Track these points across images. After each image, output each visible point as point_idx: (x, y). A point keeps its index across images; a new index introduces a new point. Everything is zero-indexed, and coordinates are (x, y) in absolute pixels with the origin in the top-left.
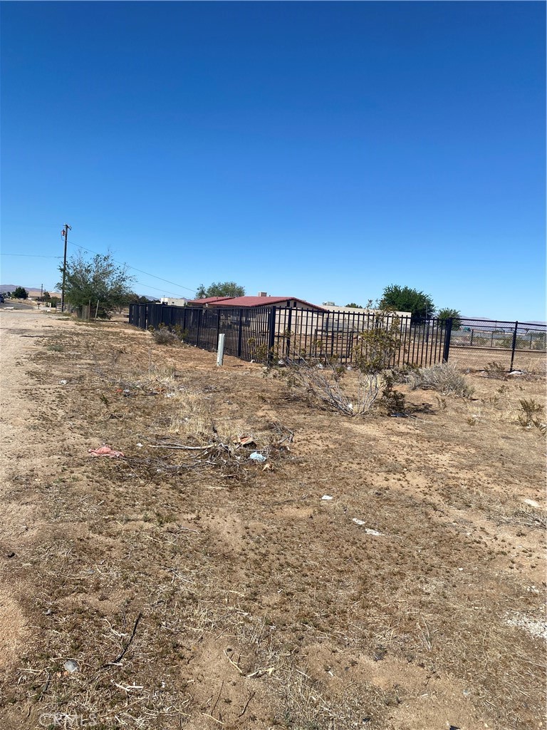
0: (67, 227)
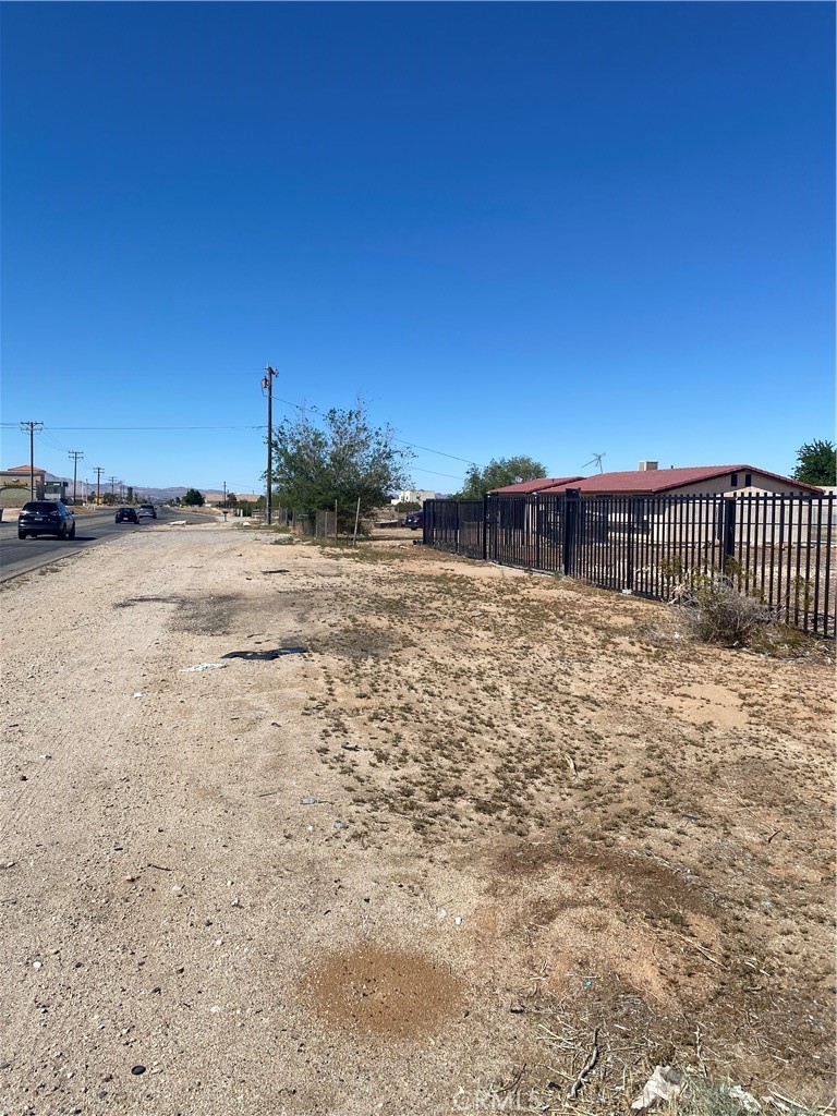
0: (271, 372)
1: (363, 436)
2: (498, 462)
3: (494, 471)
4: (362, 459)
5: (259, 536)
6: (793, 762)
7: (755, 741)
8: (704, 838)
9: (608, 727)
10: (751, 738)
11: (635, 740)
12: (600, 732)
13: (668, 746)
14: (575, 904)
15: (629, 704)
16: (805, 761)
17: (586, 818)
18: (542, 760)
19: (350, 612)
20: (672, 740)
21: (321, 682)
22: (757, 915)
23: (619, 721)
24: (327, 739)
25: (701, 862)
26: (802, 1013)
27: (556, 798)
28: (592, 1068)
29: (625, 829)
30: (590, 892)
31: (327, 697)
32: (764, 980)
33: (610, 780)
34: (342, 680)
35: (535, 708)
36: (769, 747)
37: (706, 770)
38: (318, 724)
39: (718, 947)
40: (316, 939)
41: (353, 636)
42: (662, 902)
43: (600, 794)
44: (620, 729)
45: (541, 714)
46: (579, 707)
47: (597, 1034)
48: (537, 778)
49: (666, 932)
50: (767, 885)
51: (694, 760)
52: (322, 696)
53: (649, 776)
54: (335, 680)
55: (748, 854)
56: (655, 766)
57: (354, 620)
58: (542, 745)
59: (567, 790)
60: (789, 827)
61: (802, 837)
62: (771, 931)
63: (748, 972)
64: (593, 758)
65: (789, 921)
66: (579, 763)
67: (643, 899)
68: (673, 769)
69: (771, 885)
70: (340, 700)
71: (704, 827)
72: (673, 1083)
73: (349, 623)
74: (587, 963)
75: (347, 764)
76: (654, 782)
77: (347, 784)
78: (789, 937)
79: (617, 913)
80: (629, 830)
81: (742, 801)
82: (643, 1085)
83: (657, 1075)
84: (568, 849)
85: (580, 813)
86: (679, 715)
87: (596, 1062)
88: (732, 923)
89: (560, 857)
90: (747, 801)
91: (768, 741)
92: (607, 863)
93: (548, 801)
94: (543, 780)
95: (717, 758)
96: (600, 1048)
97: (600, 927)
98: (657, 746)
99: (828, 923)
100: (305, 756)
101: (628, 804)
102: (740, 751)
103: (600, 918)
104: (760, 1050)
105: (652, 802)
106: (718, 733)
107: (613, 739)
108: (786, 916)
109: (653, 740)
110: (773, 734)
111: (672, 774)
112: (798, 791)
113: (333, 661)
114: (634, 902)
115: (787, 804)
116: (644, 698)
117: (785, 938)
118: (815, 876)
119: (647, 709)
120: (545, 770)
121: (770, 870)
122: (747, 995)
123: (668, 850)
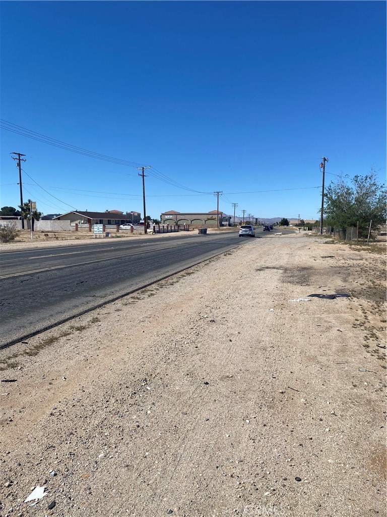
0: (325, 160)
5: (317, 240)
19: (370, 278)
21: (360, 312)
24: (368, 341)
31: (364, 320)
34: (371, 312)
38: (362, 334)
40: (378, 439)
41: (374, 291)
52: (362, 319)
54: (367, 312)
57: (373, 282)
70: (372, 322)
73: (370, 283)
75: (381, 354)
77: (382, 365)
100: (357, 348)
113: (364, 302)
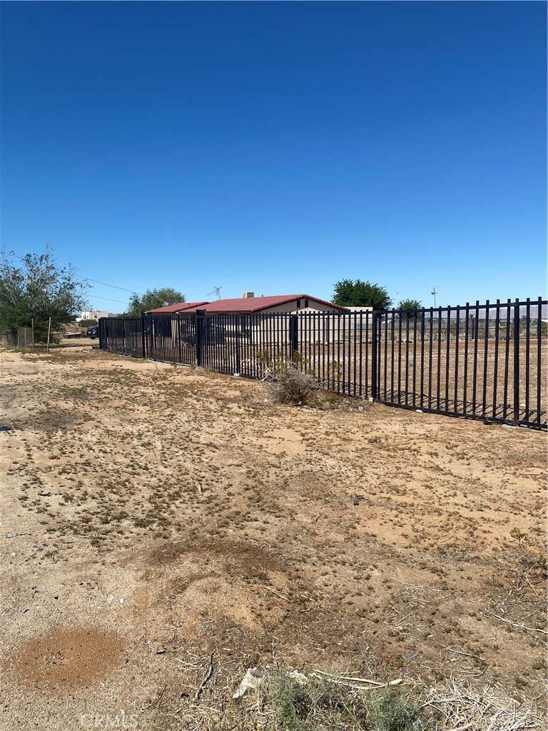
1: (52, 272)
2: (152, 292)
3: (149, 298)
4: (52, 291)
6: (330, 471)
7: (309, 461)
8: (279, 524)
9: (223, 461)
10: (307, 460)
11: (240, 468)
12: (218, 465)
13: (259, 469)
14: (200, 577)
15: (236, 446)
16: (336, 470)
17: (208, 521)
18: (180, 488)
19: (44, 399)
20: (262, 466)
21: (22, 450)
22: (308, 566)
23: (230, 457)
24: (27, 490)
25: (277, 539)
26: (333, 620)
27: (189, 511)
28: (208, 679)
29: (232, 525)
30: (210, 568)
31: (27, 461)
32: (312, 604)
33: (223, 495)
34: (38, 448)
35: (176, 454)
36: (317, 464)
37: (281, 481)
38: (18, 481)
39: (286, 590)
40: (17, 631)
41: (47, 416)
42: (254, 568)
43: (217, 505)
44: (230, 462)
45: (181, 458)
46: (206, 451)
47: (212, 657)
48: (177, 500)
49: (255, 586)
50: (314, 547)
51: (274, 476)
52: (24, 460)
53: (247, 489)
54: (33, 448)
55: (305, 531)
56: (251, 482)
57: (48, 405)
58: (180, 478)
59: (196, 505)
60: (327, 510)
61: (334, 516)
62: (316, 574)
63: (303, 601)
64: (214, 483)
65: (326, 567)
66: (204, 487)
67: (242, 568)
68: (261, 483)
69: (317, 547)
70: (37, 462)
71: (279, 517)
72: (258, 677)
73: (44, 407)
74: (207, 613)
75: (42, 505)
76: (251, 493)
77: (42, 520)
78: (326, 577)
79: (226, 579)
80: (234, 525)
81: (301, 498)
82: (240, 682)
83: (248, 675)
84: (196, 543)
85: (204, 519)
86: (266, 449)
87: (211, 674)
88: (294, 574)
89: (190, 548)
90: (304, 498)
91: (317, 460)
92: (219, 549)
93: (184, 514)
94: (181, 500)
95: (287, 474)
96: (213, 664)
97: (215, 590)
98: (253, 470)
99: (347, 564)
100: (9, 504)
101: (234, 509)
102: (301, 468)
103: (215, 584)
104: (309, 646)
105: (249, 506)
106: (288, 459)
107: (226, 469)
108: (324, 564)
109: (250, 466)
110: (319, 456)
111: (261, 487)
112: (333, 489)
113: (31, 435)
114: (237, 570)
115: (326, 497)
116: (245, 441)
117: (324, 577)
118: (341, 538)
119: (247, 448)
120: (183, 494)
121: (317, 538)
122: (302, 615)
123: (258, 534)
